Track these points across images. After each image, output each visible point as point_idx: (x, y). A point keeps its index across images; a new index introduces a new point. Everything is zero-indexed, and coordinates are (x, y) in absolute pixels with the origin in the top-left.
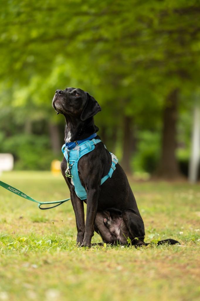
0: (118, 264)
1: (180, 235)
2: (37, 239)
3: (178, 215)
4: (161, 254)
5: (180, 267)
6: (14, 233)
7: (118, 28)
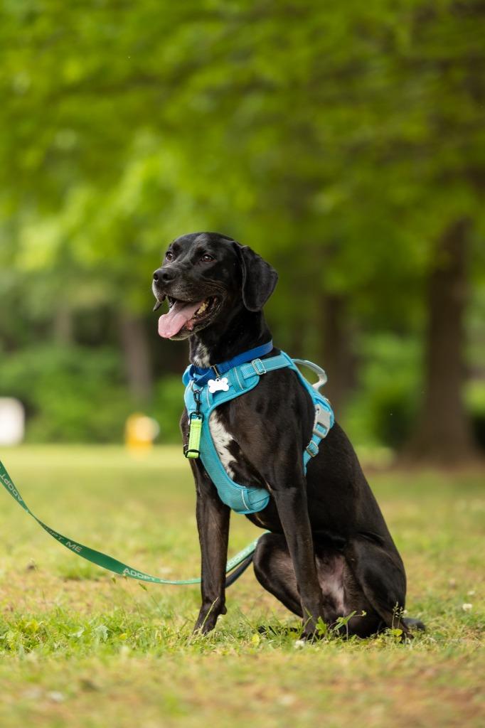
0: (286, 690)
1: (463, 612)
2: (73, 625)
3: (463, 558)
4: (406, 664)
5: (454, 698)
6: (12, 610)
7: (302, 54)
